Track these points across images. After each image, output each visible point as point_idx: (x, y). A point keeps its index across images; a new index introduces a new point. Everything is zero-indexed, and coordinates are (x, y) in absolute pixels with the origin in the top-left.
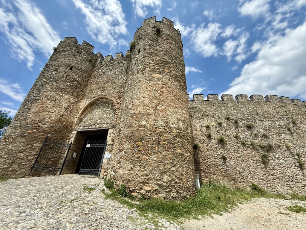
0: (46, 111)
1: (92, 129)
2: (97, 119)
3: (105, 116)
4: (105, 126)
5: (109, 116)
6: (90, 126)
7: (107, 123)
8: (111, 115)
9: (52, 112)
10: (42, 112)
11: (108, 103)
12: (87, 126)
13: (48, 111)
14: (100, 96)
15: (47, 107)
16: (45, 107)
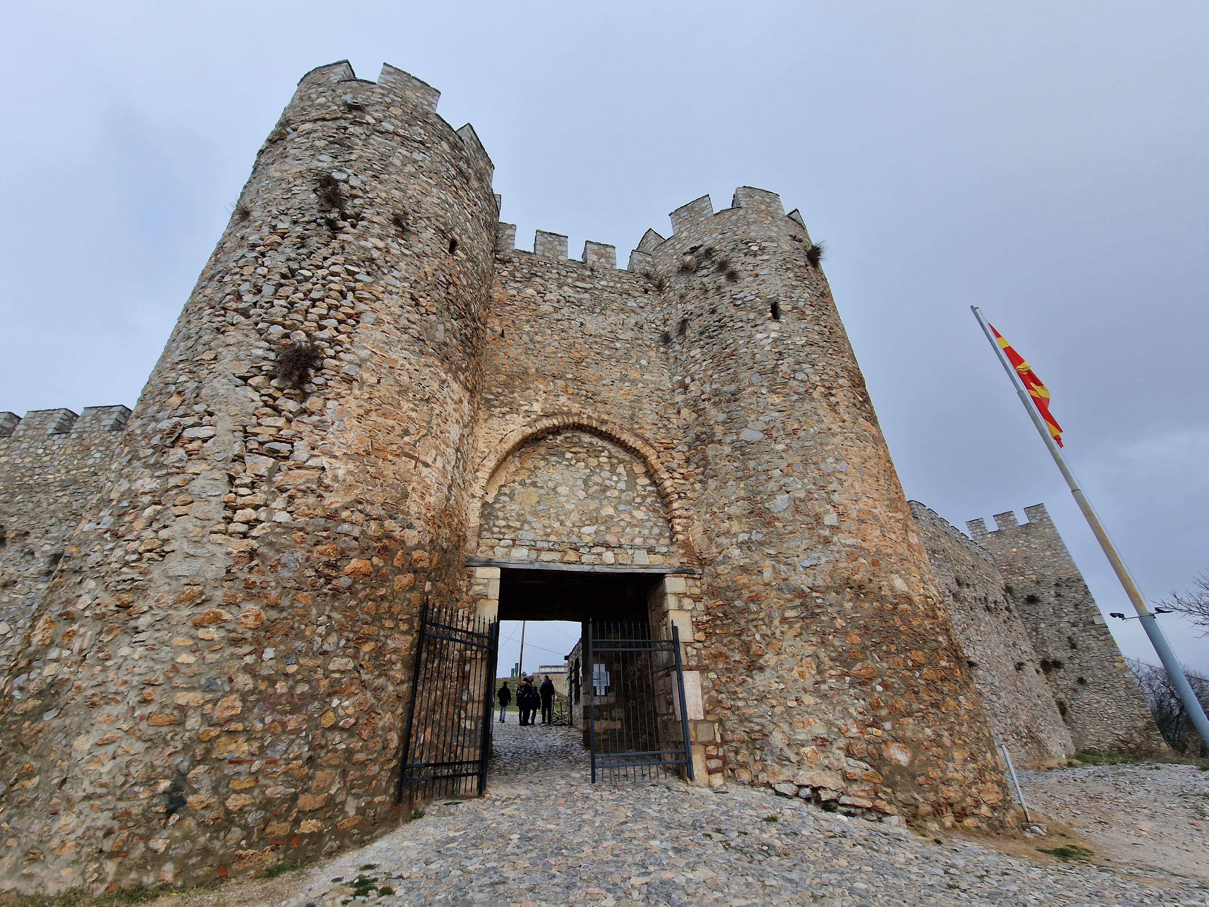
0: (407, 455)
1: (586, 568)
2: (575, 517)
3: (610, 511)
4: (647, 562)
5: (633, 517)
6: (571, 552)
7: (651, 551)
8: (640, 514)
9: (427, 465)
10: (390, 457)
11: (606, 453)
12: (550, 550)
13: (412, 457)
14: (576, 419)
15: (406, 432)
16: (398, 430)
